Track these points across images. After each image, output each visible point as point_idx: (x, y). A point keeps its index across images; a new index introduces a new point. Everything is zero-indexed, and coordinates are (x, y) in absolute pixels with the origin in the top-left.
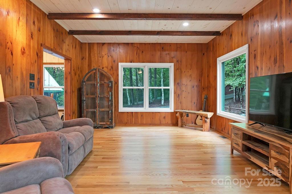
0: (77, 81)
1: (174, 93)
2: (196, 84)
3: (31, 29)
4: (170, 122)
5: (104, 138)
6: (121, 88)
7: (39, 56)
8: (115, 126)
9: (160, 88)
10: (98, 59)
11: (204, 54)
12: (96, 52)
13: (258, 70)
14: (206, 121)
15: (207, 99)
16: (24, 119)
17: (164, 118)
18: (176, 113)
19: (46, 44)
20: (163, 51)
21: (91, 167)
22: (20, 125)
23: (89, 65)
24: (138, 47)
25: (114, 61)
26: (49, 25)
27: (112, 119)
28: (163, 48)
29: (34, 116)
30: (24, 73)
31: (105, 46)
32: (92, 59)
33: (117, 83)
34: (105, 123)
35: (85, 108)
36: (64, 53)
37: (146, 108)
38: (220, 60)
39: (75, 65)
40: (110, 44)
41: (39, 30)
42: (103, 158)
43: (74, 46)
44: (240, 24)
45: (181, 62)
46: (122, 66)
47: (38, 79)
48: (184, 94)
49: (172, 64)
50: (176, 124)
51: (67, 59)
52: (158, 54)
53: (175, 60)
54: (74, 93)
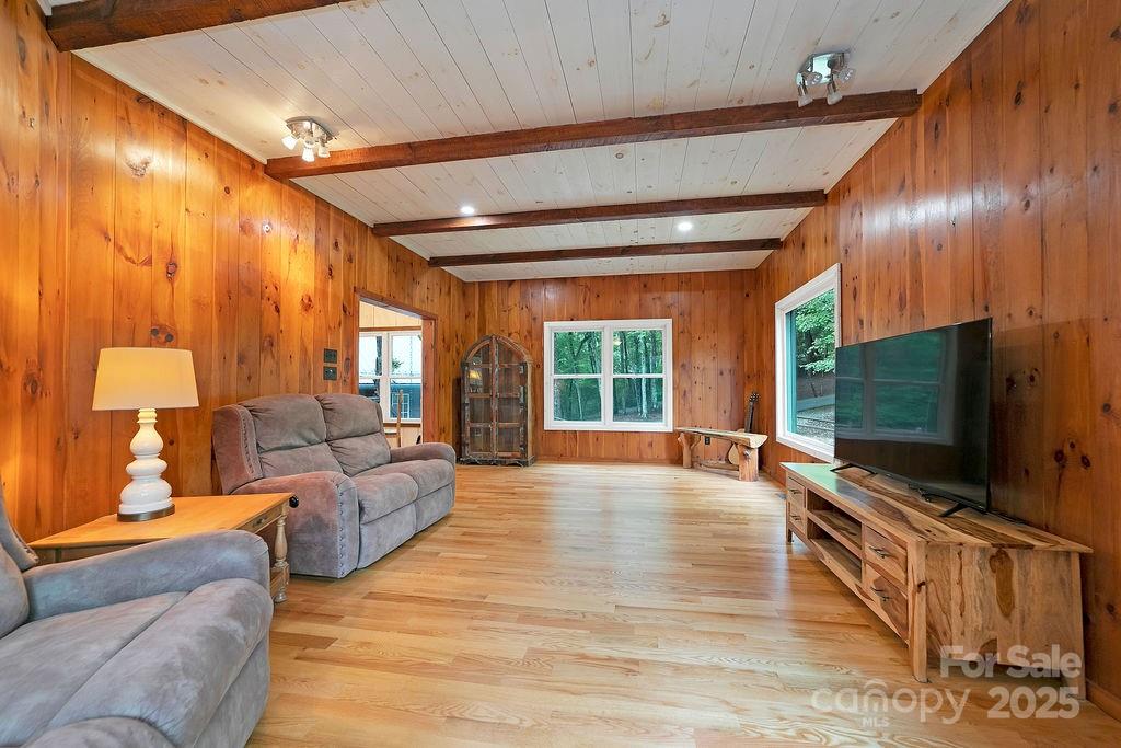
0: (451, 362)
1: (674, 388)
2: (727, 365)
3: (327, 258)
4: (664, 456)
5: (495, 488)
6: (550, 376)
7: (350, 313)
8: (535, 460)
9: (639, 376)
10: (499, 316)
11: (747, 295)
12: (495, 300)
13: (862, 328)
14: (745, 457)
15: (756, 400)
16: (282, 443)
17: (651, 444)
18: (679, 433)
19: (370, 288)
20: (646, 292)
21: (426, 554)
22: (271, 457)
23: (480, 330)
24: (587, 287)
25: (535, 319)
26: (377, 250)
27: (525, 446)
28: (645, 286)
29: (313, 436)
30: (310, 348)
31: (515, 286)
32: (487, 316)
33: (539, 366)
34: (510, 454)
35: (468, 420)
36: (417, 304)
37: (607, 423)
38: (783, 307)
39: (447, 331)
40: (524, 282)
41: (350, 260)
42: (464, 534)
43: (445, 290)
44: (822, 216)
45: (690, 314)
46: (551, 329)
47: (348, 359)
48: (698, 391)
49: (669, 322)
50: (677, 461)
51: (427, 317)
52: (635, 298)
53: (675, 311)
54: (443, 390)
